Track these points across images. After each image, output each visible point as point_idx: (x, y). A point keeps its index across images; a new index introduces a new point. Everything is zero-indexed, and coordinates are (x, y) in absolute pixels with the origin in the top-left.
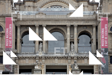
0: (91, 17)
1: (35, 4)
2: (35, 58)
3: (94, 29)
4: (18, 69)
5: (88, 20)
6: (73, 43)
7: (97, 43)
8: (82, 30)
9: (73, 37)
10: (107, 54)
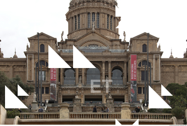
0: (123, 54)
1: (76, 43)
2: (75, 89)
3: (125, 65)
4: (62, 98)
5: (120, 57)
6: (108, 76)
7: (127, 76)
8: (115, 65)
9: (108, 71)
10: (136, 85)
